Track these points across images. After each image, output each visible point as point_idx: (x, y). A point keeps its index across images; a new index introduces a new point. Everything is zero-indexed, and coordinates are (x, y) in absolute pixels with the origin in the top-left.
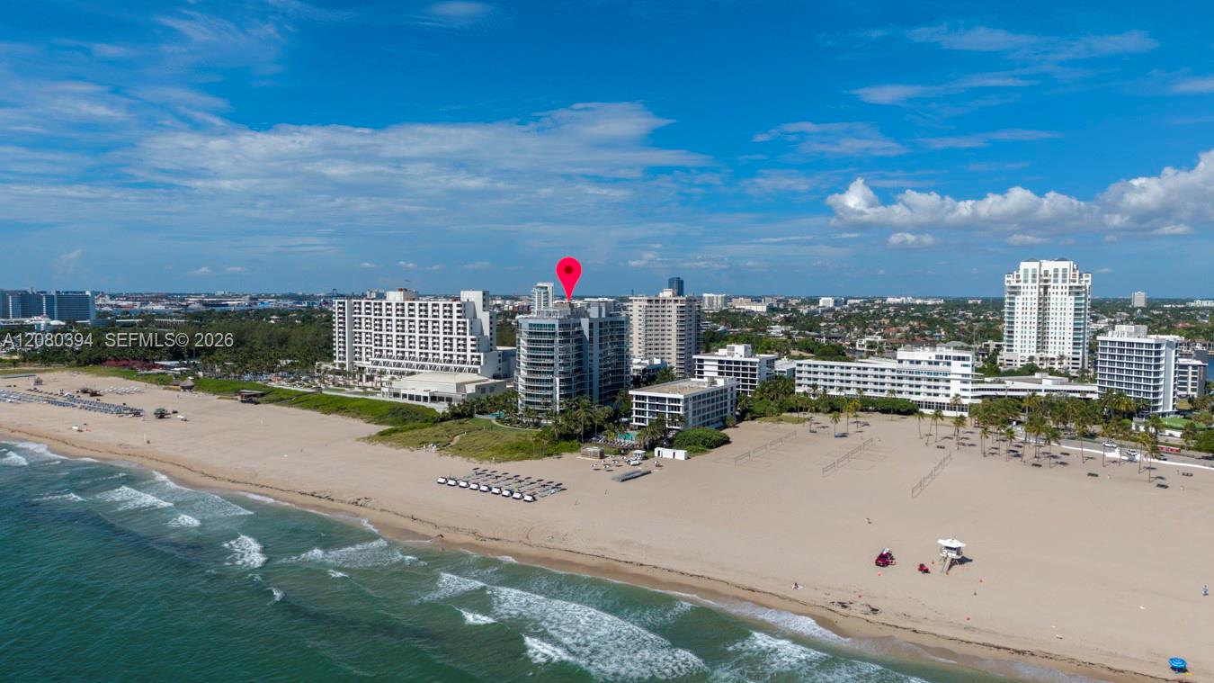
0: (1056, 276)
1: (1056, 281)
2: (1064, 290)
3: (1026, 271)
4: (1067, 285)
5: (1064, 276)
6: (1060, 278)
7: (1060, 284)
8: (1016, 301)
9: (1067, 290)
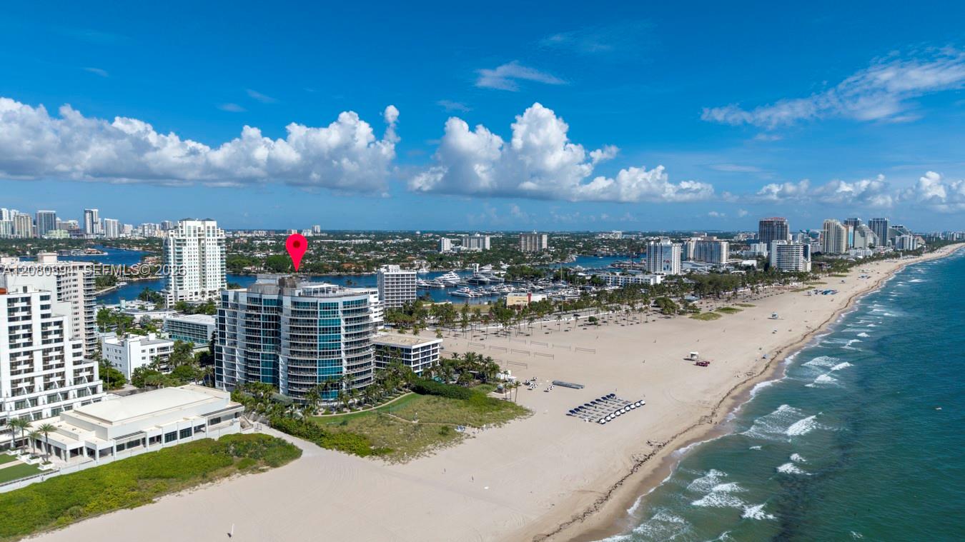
0: (209, 231)
1: (209, 236)
2: (214, 242)
3: (189, 227)
4: (216, 238)
5: (214, 232)
6: (211, 233)
7: (211, 238)
8: (183, 251)
9: (216, 242)
